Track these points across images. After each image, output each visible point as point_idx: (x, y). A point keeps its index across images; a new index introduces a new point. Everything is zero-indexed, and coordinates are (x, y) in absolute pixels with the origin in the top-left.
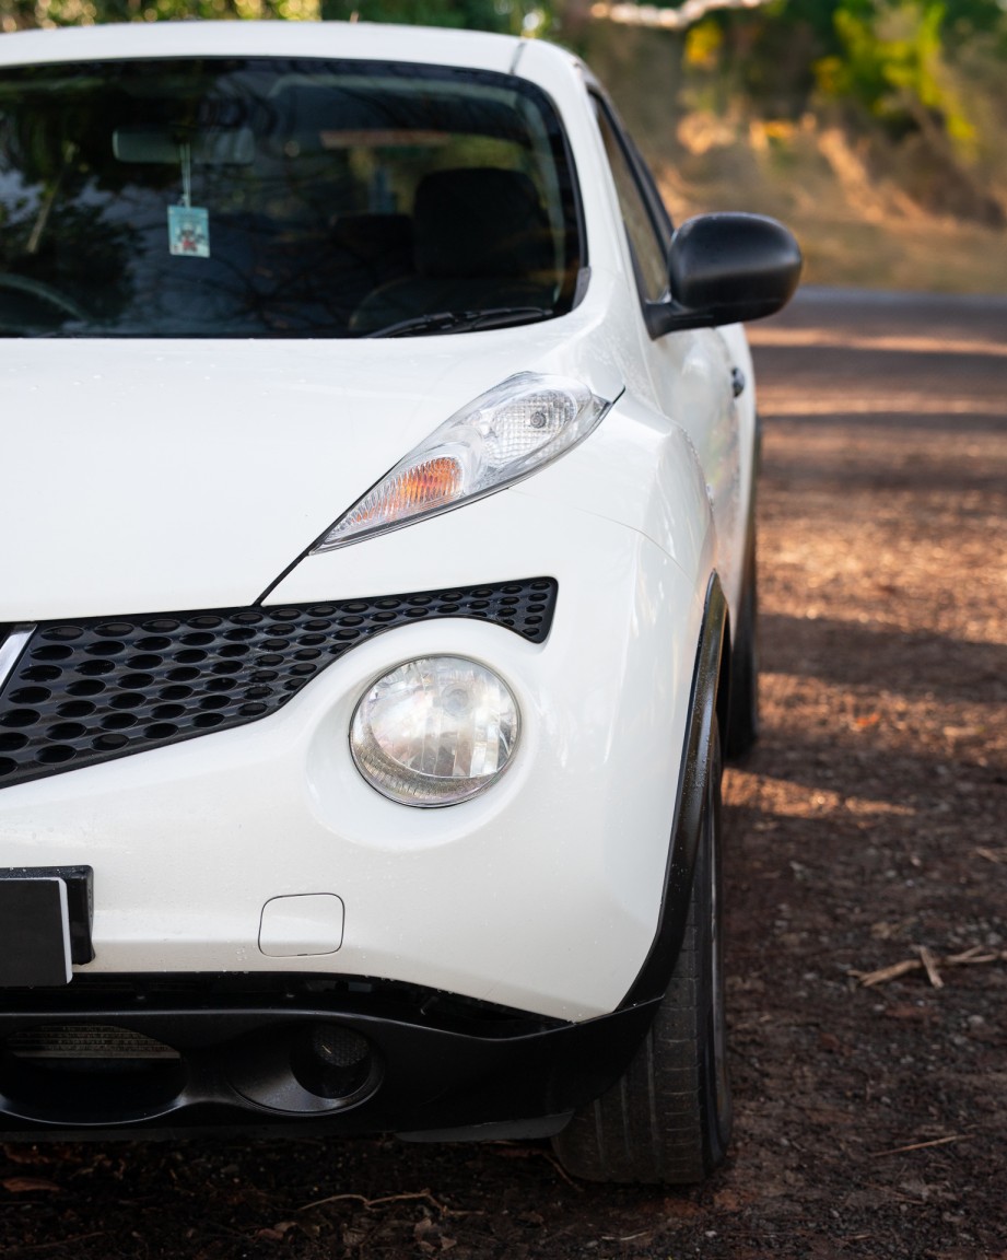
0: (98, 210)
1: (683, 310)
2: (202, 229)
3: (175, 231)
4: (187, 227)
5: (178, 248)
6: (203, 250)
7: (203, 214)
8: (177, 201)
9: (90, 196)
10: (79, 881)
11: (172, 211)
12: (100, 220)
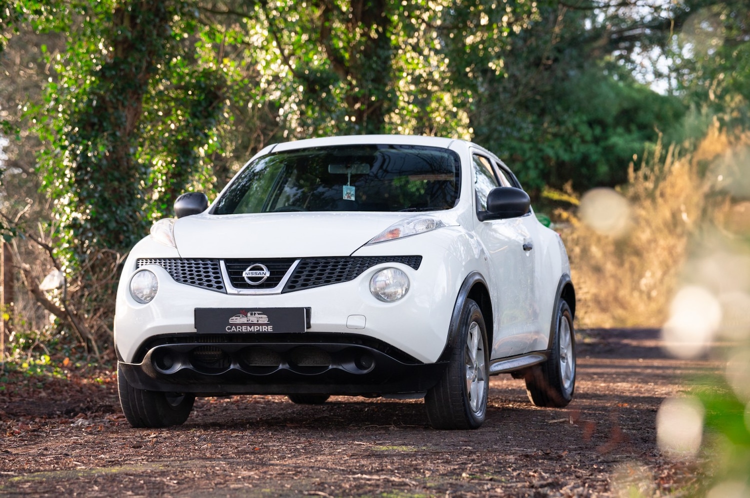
0: (323, 193)
1: (490, 213)
2: (353, 192)
3: (345, 192)
4: (349, 191)
5: (345, 197)
6: (353, 198)
7: (354, 188)
8: (346, 184)
9: (321, 189)
10: (308, 310)
11: (344, 187)
12: (323, 197)
